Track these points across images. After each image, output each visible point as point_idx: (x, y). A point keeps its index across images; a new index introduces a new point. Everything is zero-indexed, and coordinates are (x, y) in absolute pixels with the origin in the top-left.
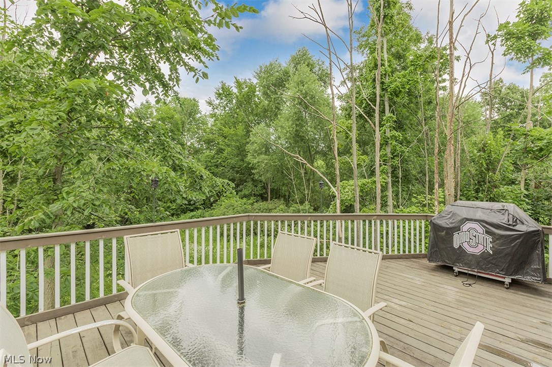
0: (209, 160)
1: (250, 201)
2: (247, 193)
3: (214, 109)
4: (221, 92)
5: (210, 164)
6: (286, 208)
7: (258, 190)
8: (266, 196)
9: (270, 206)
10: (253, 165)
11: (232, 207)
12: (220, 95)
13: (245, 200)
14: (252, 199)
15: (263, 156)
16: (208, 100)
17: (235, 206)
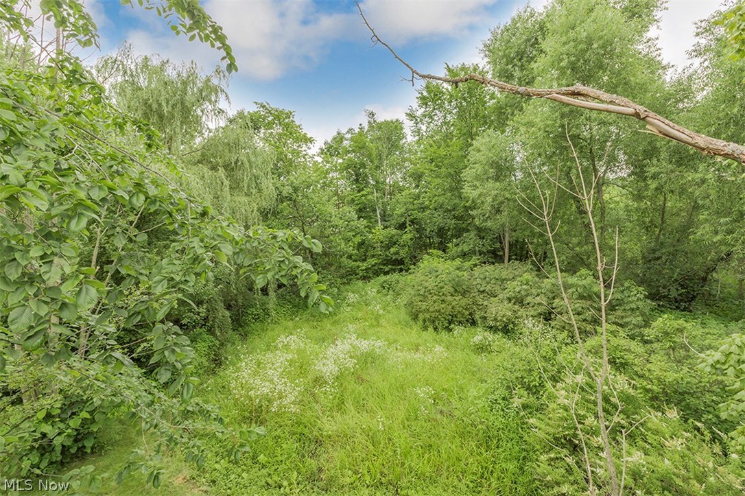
0: (412, 200)
1: (468, 264)
2: (466, 249)
3: (417, 124)
4: (425, 94)
5: (411, 207)
6: (537, 279)
7: (487, 245)
8: (501, 253)
9: (504, 274)
10: (473, 202)
11: (435, 274)
12: (423, 98)
13: (458, 262)
14: (475, 259)
15: (490, 184)
16: (408, 112)
17: (440, 272)
